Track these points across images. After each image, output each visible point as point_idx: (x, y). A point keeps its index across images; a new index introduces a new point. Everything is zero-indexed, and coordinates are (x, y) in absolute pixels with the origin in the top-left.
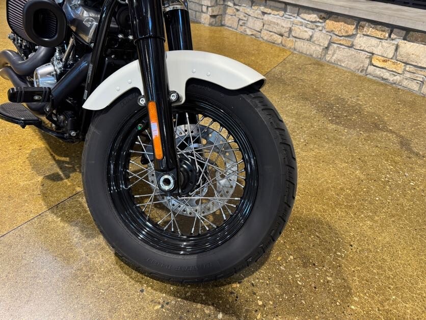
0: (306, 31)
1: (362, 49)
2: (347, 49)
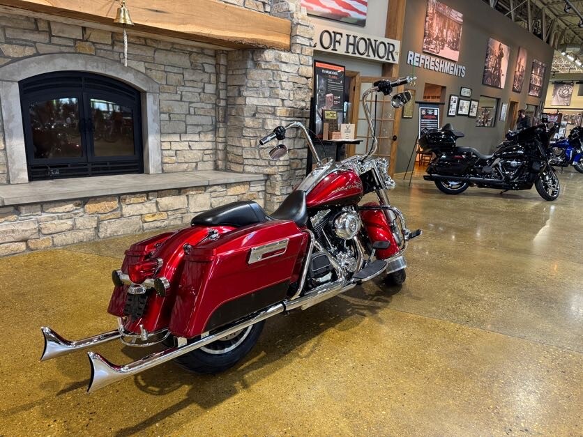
0: (64, 223)
1: (131, 214)
2: (118, 221)
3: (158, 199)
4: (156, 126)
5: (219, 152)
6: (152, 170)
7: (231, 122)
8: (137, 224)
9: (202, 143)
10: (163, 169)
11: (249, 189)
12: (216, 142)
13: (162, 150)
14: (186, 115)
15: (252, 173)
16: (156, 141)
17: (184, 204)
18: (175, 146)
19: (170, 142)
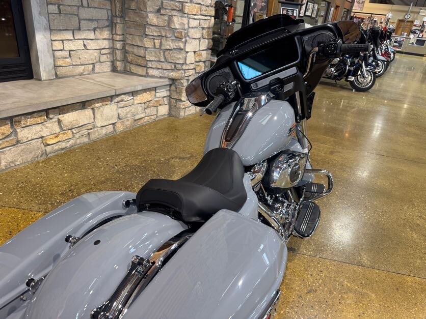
1: (30, 139)
3: (60, 117)
4: (44, 21)
5: (117, 51)
6: (44, 75)
7: (129, 17)
8: (38, 149)
9: (99, 41)
10: (56, 73)
11: (155, 95)
12: (112, 40)
13: (53, 50)
14: (78, 7)
15: (157, 77)
16: (45, 40)
17: (90, 118)
18: (69, 46)
19: (62, 40)
